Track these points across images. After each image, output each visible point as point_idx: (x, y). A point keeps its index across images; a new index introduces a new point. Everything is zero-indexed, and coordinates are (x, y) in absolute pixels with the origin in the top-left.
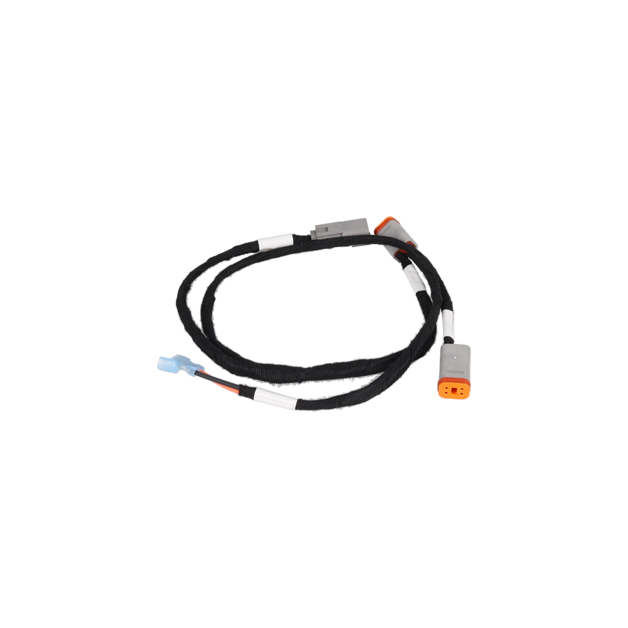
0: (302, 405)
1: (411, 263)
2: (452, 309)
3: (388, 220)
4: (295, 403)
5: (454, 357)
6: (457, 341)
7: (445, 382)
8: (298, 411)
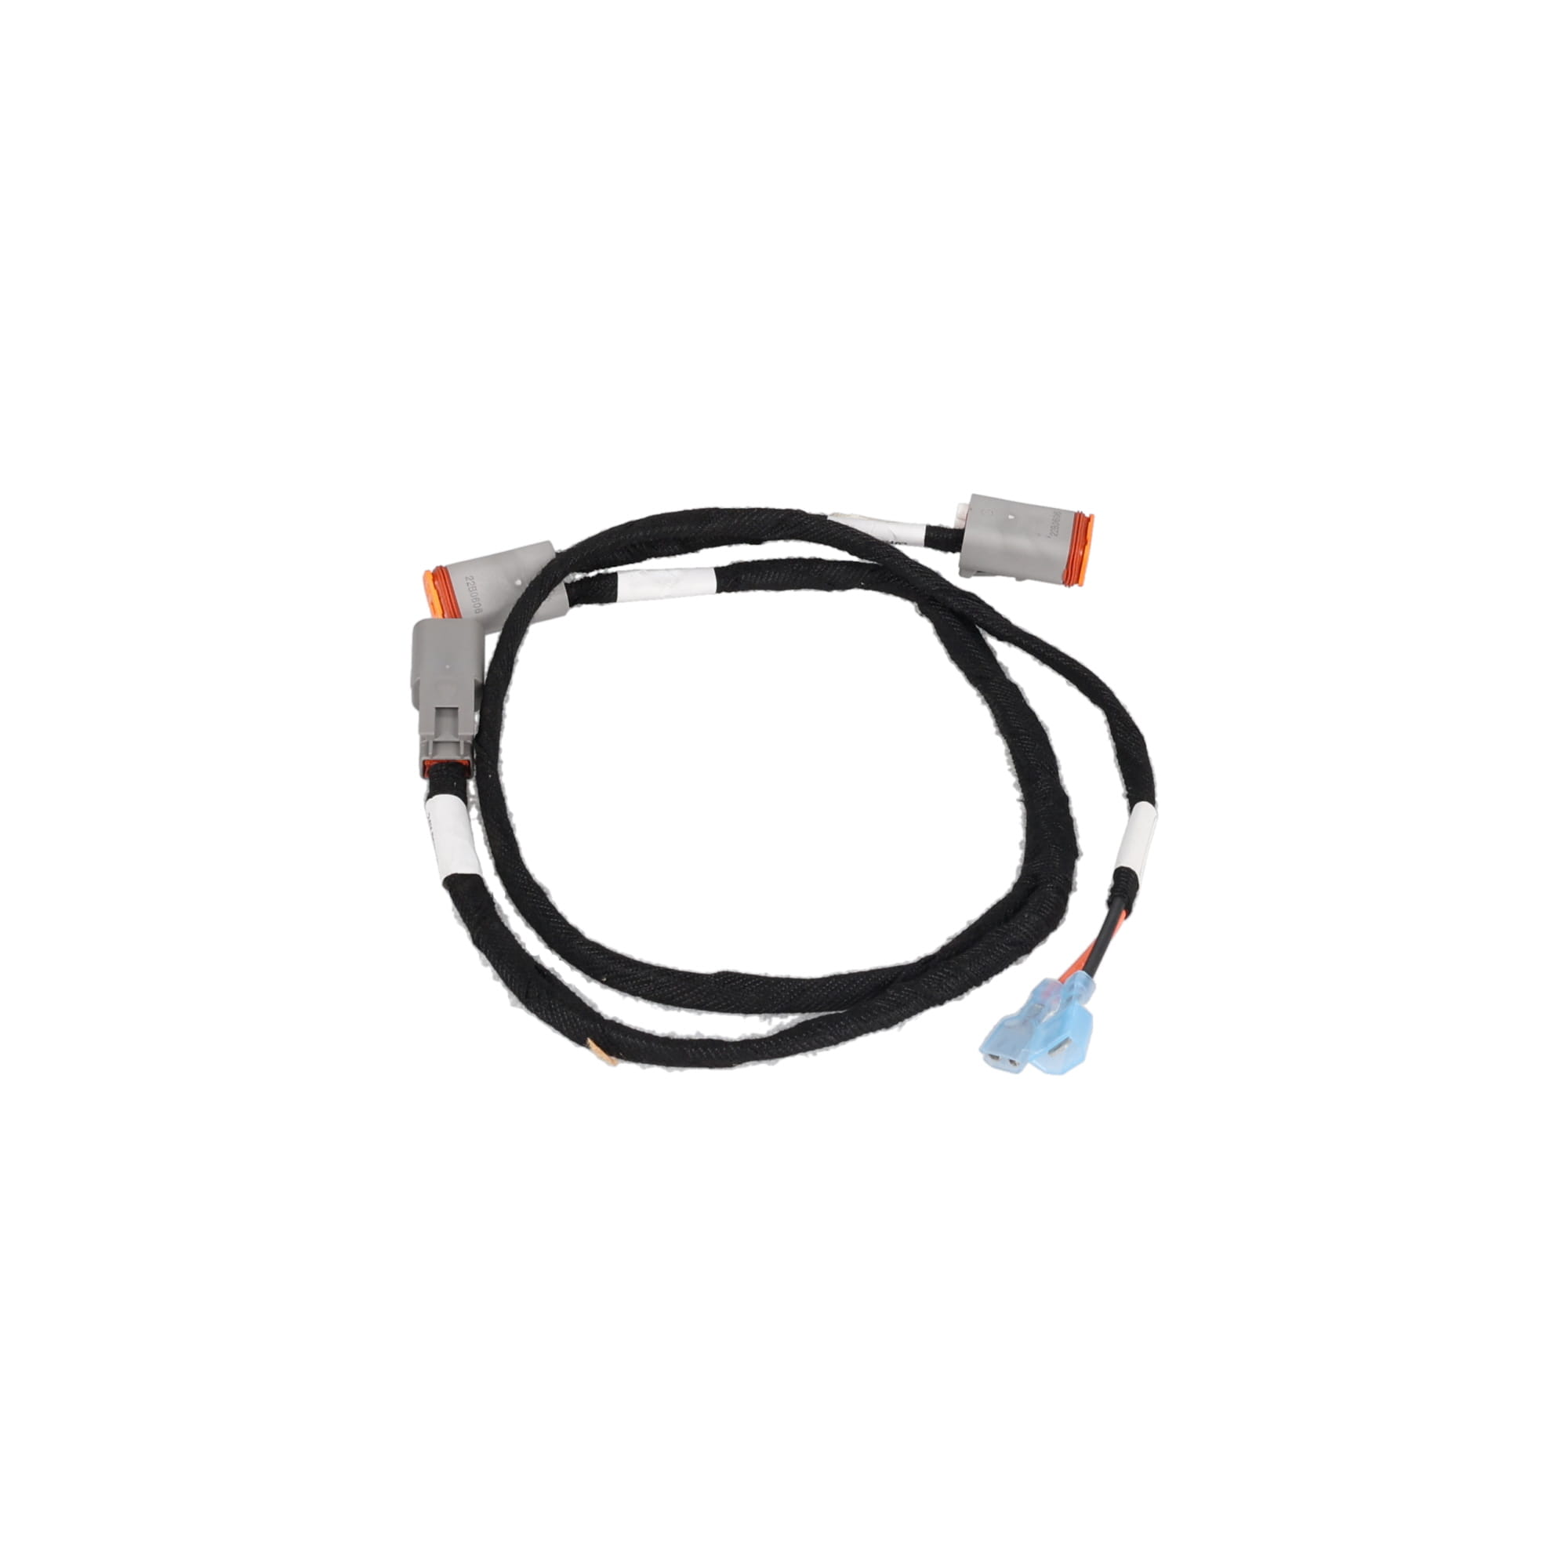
1: (615, 575)
5: (1012, 521)
8: (1159, 796)
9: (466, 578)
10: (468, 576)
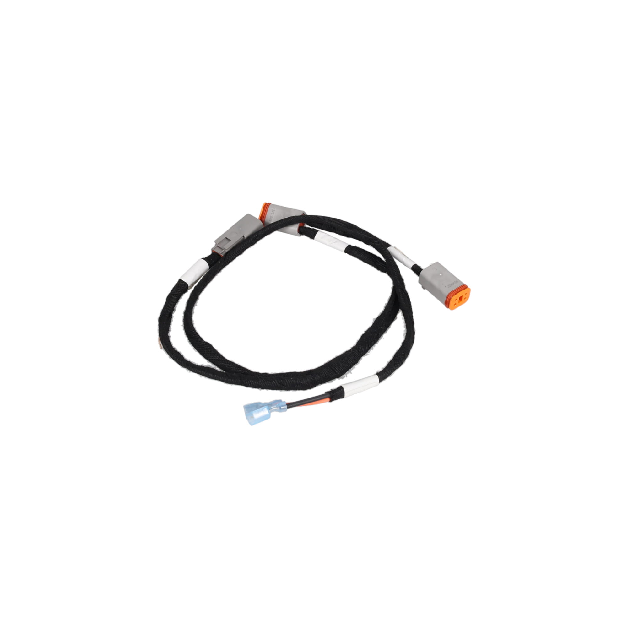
0: (383, 375)
1: (317, 231)
2: (390, 246)
3: (266, 206)
4: (377, 378)
5: (440, 276)
6: (423, 265)
7: (453, 296)
8: (384, 382)
9: (273, 210)
10: (274, 209)
